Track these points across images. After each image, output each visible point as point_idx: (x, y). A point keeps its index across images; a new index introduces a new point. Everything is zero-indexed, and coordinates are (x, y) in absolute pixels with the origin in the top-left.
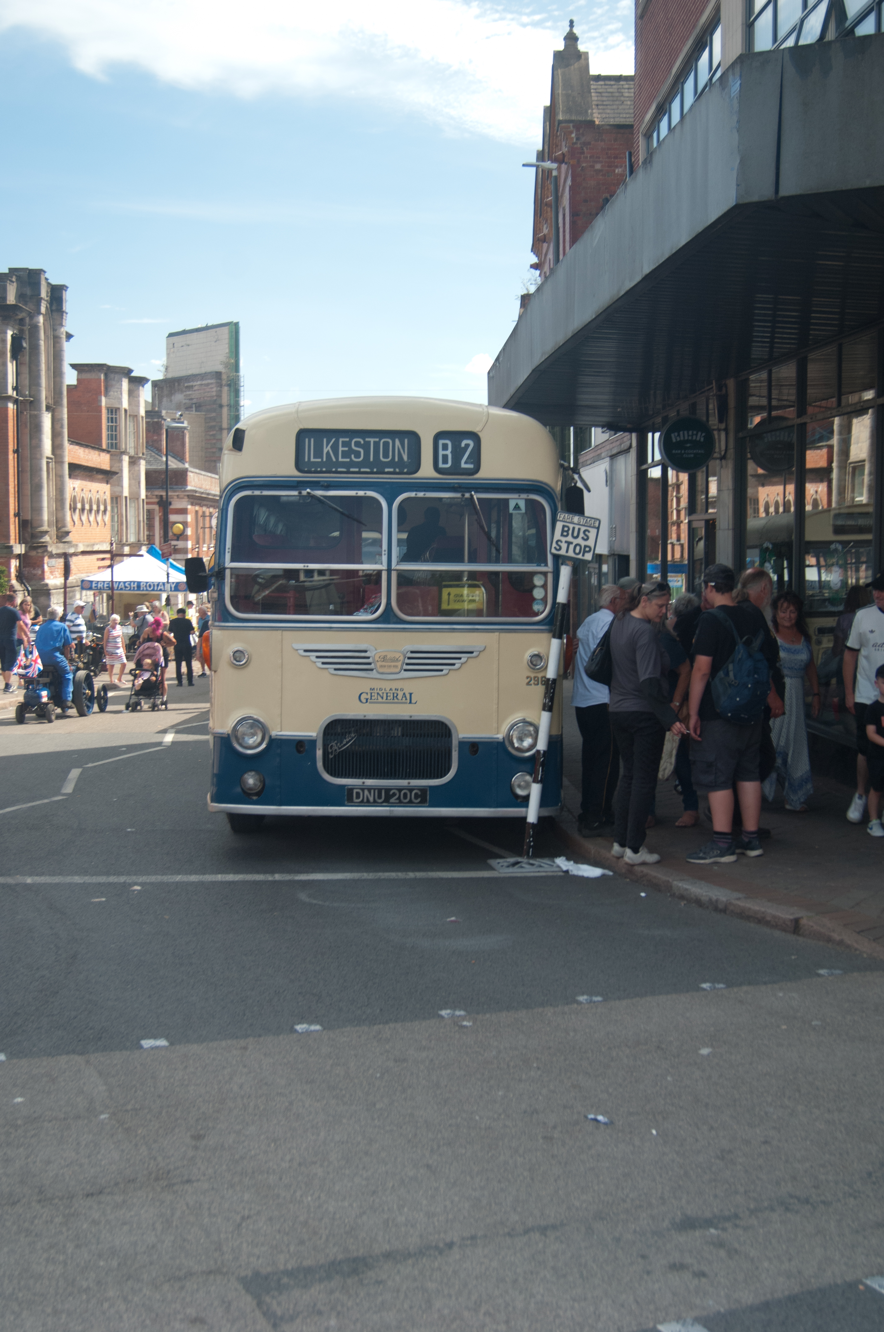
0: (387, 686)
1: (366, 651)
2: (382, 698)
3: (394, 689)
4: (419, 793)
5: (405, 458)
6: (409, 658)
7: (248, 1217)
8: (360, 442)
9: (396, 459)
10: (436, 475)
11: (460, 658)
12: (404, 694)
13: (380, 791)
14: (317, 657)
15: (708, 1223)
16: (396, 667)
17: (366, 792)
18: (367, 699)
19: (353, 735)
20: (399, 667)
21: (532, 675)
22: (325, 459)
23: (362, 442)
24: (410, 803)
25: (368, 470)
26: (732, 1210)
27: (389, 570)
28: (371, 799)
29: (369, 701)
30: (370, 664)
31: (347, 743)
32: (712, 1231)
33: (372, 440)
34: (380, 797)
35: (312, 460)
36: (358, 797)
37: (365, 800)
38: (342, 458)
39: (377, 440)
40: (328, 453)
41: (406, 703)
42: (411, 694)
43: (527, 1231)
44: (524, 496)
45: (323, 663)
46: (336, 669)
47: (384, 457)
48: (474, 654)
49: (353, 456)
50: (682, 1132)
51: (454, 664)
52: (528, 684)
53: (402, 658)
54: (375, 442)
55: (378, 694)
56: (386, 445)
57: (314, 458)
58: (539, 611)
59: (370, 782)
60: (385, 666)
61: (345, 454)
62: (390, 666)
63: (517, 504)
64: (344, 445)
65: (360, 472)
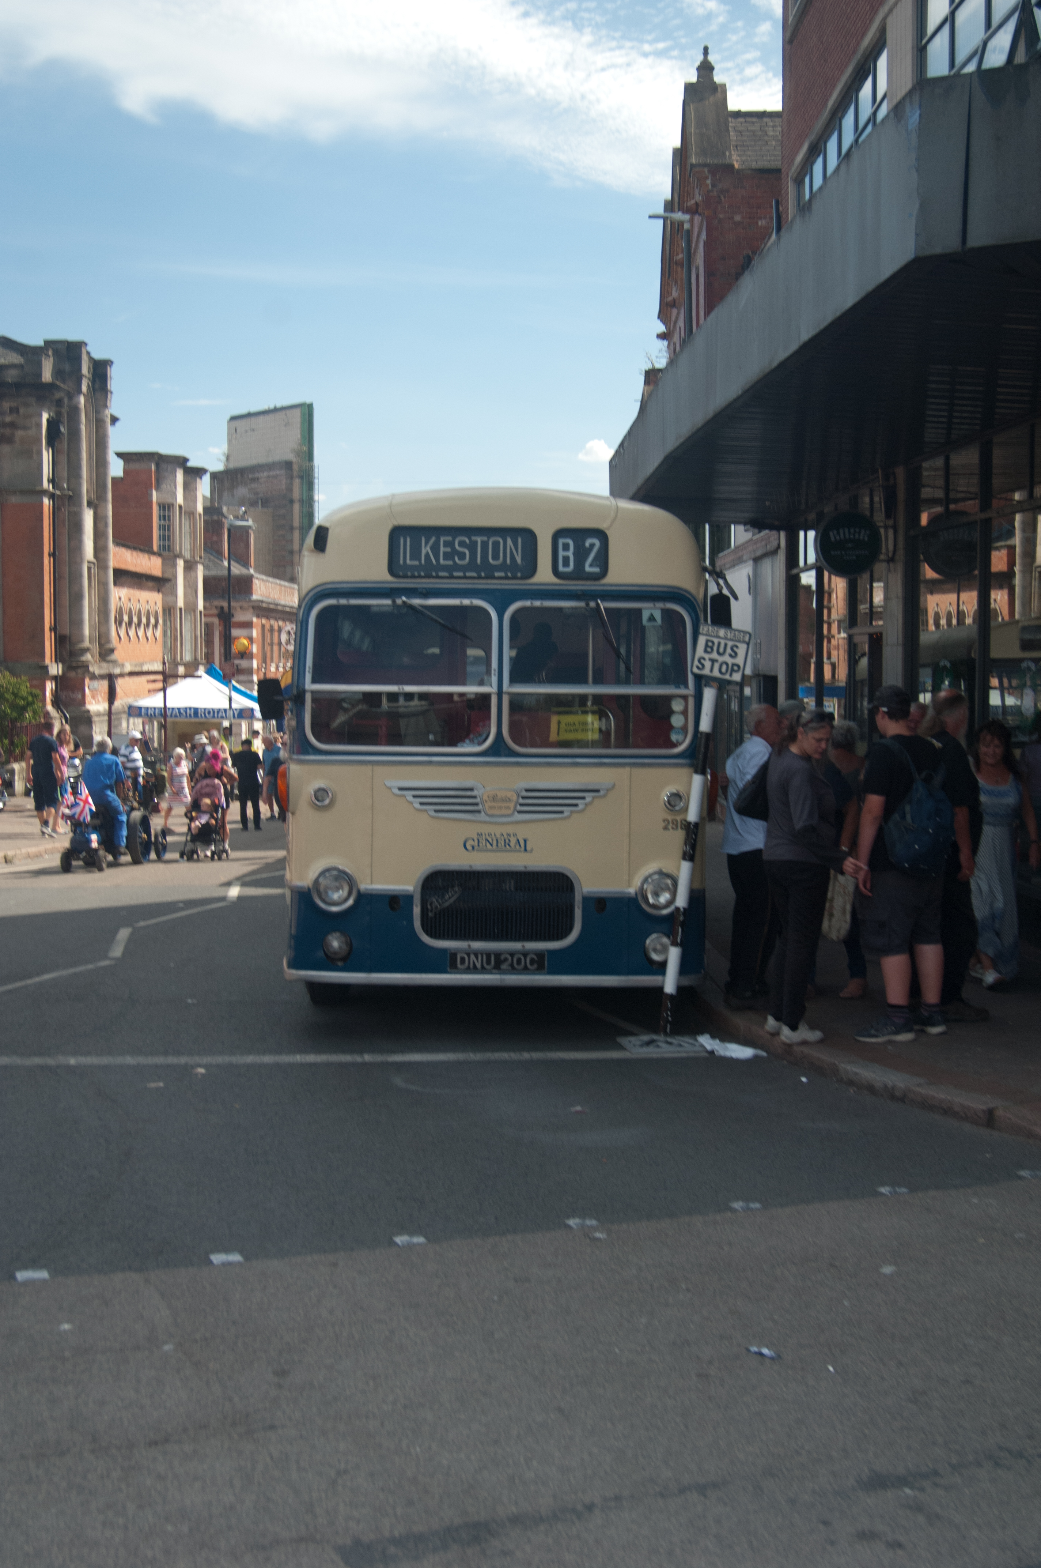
0: (497, 830)
1: (471, 789)
2: (492, 845)
3: (505, 836)
4: (535, 957)
5: (519, 560)
6: (523, 798)
7: (346, 1471)
8: (465, 542)
9: (508, 561)
10: (555, 580)
11: (584, 798)
12: (518, 841)
13: (488, 955)
14: (414, 796)
15: (903, 1481)
16: (509, 808)
17: (473, 957)
18: (473, 848)
19: (456, 889)
20: (512, 808)
21: (670, 818)
22: (423, 561)
23: (467, 541)
24: (525, 970)
25: (474, 574)
26: (930, 1465)
27: (500, 693)
28: (479, 965)
29: (475, 848)
30: (477, 804)
31: (450, 898)
32: (908, 1491)
33: (479, 540)
34: (489, 962)
35: (408, 562)
36: (463, 962)
37: (471, 966)
38: (444, 559)
39: (485, 538)
40: (427, 555)
41: (520, 851)
42: (525, 841)
43: (682, 1490)
44: (660, 605)
45: (421, 804)
46: (436, 811)
47: (493, 559)
48: (602, 793)
49: (456, 559)
50: (865, 1369)
51: (576, 805)
52: (666, 828)
53: (515, 798)
54: (482, 542)
55: (487, 840)
56: (496, 545)
57: (411, 559)
58: (677, 741)
59: (477, 945)
60: (495, 807)
61: (447, 556)
62: (501, 808)
63: (652, 615)
64: (446, 544)
65: (465, 577)
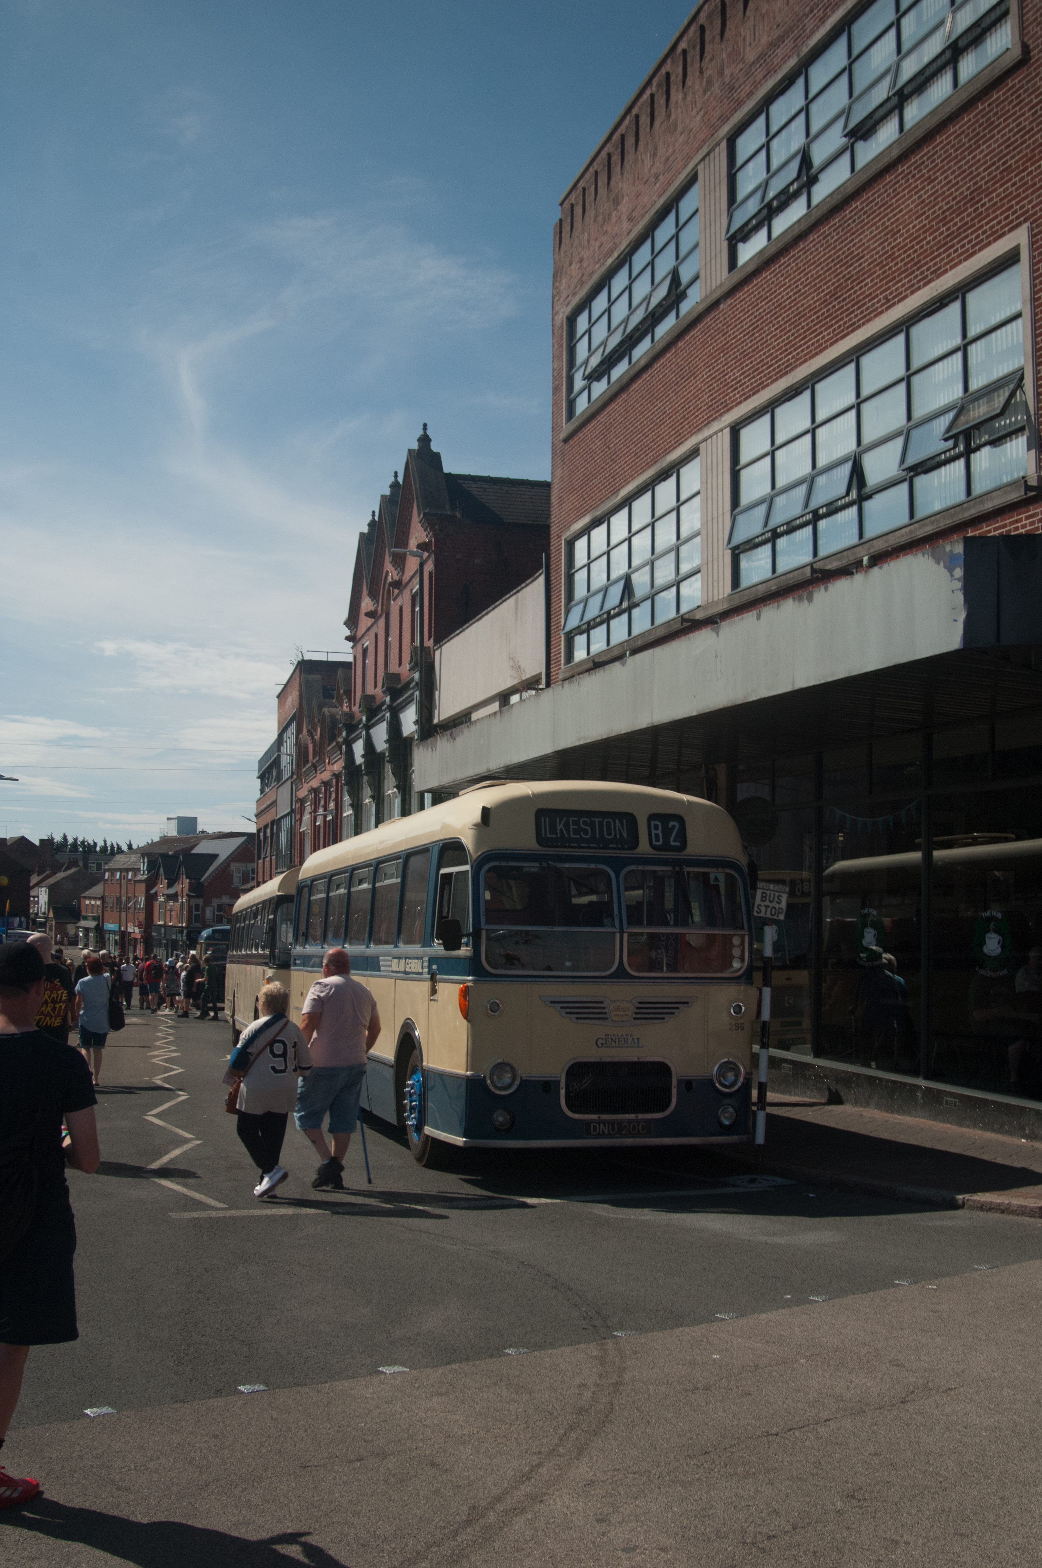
0: (619, 1032)
1: (602, 1003)
5: (625, 836)
6: (637, 1008)
9: (618, 837)
10: (651, 851)
11: (677, 1008)
14: (562, 1008)
16: (627, 1015)
17: (602, 1126)
19: (590, 1076)
20: (630, 1016)
21: (733, 1022)
23: (589, 821)
25: (595, 846)
27: (621, 933)
28: (606, 1132)
30: (605, 1013)
31: (586, 1082)
33: (597, 820)
35: (548, 836)
36: (595, 1130)
37: (601, 1132)
38: (573, 834)
39: (601, 820)
40: (561, 830)
44: (721, 870)
45: (567, 1013)
46: (577, 1018)
47: (607, 834)
48: (687, 1004)
51: (672, 1014)
52: (731, 1029)
53: (632, 1008)
54: (599, 822)
56: (608, 824)
57: (550, 834)
58: (737, 967)
59: (605, 1117)
60: (618, 1015)
62: (622, 1015)
63: (716, 877)
64: (574, 823)
65: (588, 848)
